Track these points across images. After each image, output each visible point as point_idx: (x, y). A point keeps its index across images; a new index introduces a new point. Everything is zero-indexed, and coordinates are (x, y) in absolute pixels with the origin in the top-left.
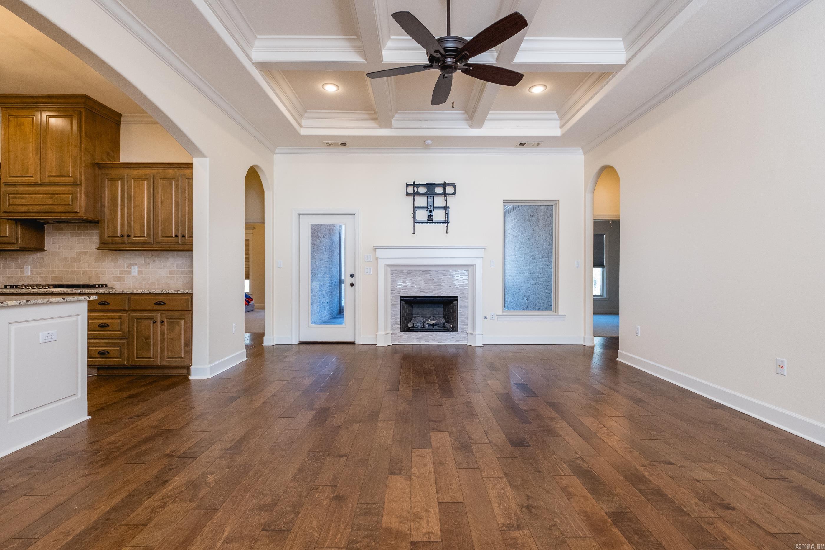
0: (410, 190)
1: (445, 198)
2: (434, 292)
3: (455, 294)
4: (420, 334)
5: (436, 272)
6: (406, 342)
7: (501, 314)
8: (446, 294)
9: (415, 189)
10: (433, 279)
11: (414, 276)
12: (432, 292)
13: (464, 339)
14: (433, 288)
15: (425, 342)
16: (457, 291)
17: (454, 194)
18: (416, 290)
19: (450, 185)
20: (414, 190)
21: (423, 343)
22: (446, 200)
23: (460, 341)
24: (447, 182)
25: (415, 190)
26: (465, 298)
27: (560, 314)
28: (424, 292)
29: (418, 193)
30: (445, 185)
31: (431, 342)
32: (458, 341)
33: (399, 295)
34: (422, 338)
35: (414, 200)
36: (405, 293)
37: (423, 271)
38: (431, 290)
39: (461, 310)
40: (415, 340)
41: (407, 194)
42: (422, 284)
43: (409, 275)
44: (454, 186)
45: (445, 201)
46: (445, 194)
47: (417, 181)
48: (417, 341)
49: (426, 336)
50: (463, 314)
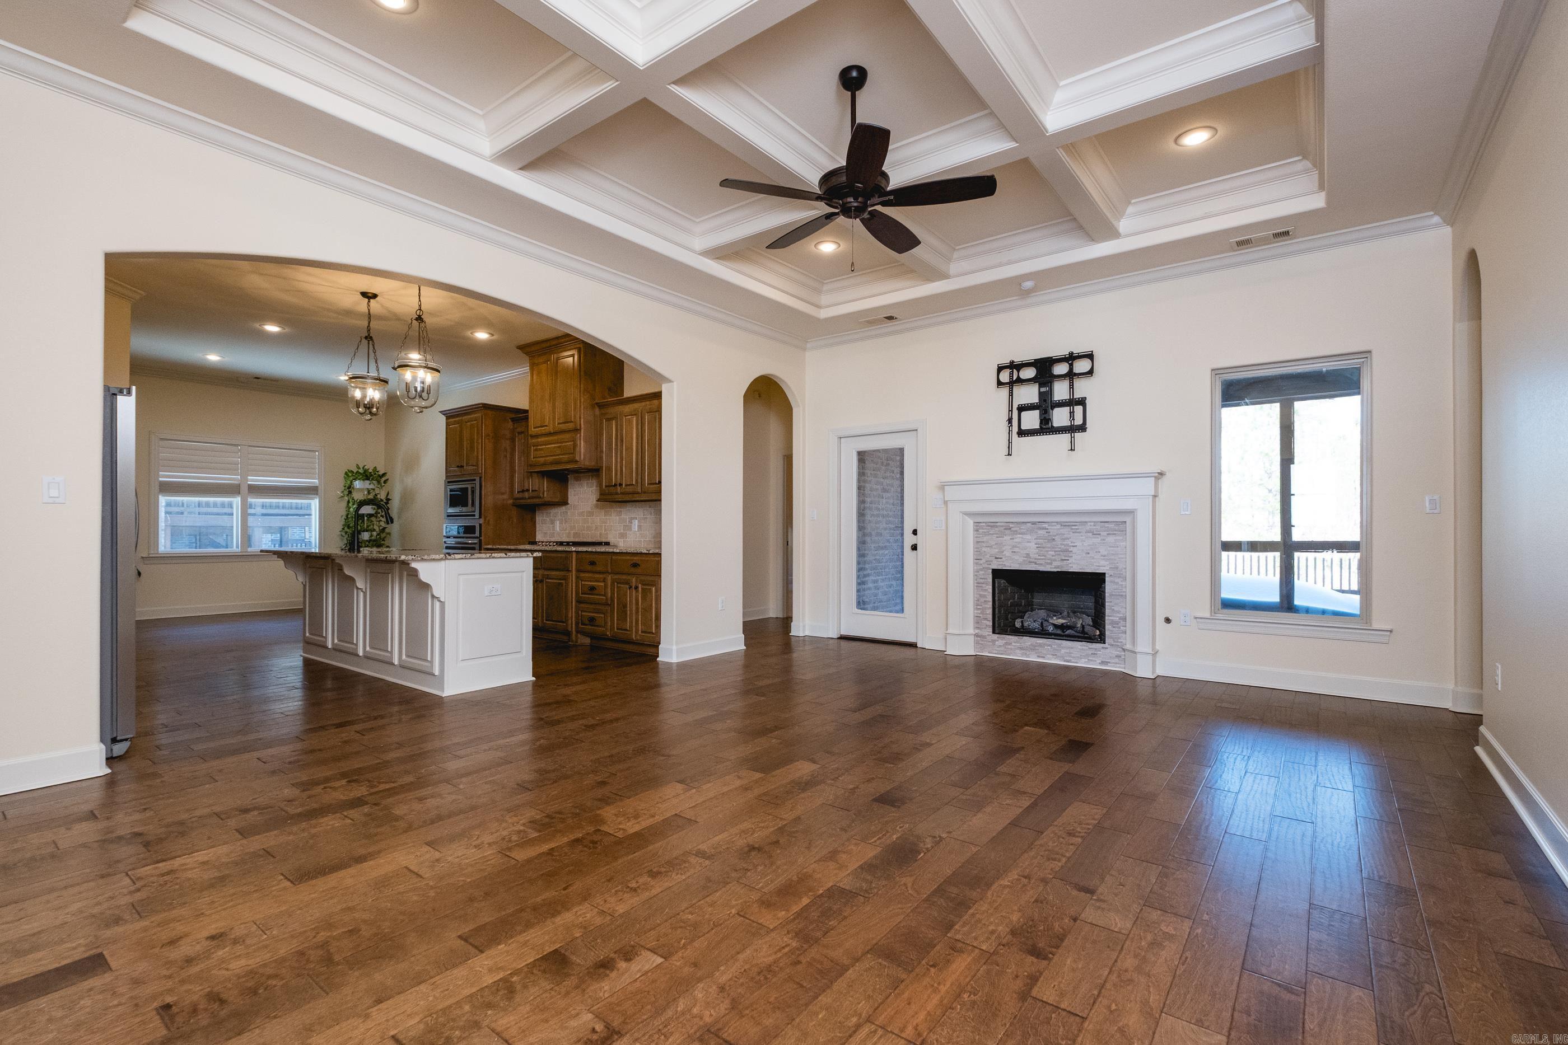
0: (1005, 377)
1: (1070, 383)
2: (1055, 564)
3: (1098, 569)
4: (1028, 641)
5: (1059, 526)
6: (1002, 654)
7: (1207, 615)
8: (1080, 569)
9: (1013, 374)
10: (1054, 539)
11: (1016, 532)
12: (1051, 564)
13: (1117, 660)
14: (1053, 556)
15: (1038, 656)
16: (1103, 563)
17: (1091, 372)
18: (1021, 560)
19: (1080, 357)
20: (1011, 375)
21: (1033, 658)
22: (1072, 386)
23: (1109, 662)
24: (1076, 351)
25: (1013, 376)
26: (1119, 577)
27: (1375, 626)
28: (1036, 563)
29: (1020, 381)
30: (1071, 358)
31: (1048, 659)
32: (1103, 663)
33: (988, 568)
34: (1033, 648)
35: (1011, 394)
36: (999, 565)
37: (1034, 523)
38: (1049, 560)
39: (1111, 602)
40: (1018, 651)
41: (1000, 383)
42: (1032, 548)
43: (1007, 532)
44: (1090, 356)
45: (1070, 388)
46: (1071, 375)
47: (1018, 359)
48: (1022, 654)
49: (1040, 645)
50: (1116, 608)
